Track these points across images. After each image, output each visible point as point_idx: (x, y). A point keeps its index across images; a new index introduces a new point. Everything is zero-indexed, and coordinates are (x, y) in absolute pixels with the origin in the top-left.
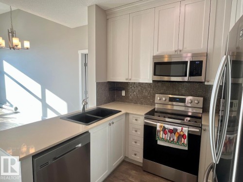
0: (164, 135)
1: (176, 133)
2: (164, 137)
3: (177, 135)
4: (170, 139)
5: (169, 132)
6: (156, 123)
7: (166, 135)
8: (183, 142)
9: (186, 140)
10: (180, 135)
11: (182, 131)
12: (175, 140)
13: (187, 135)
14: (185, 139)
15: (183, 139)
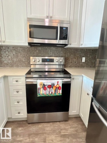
0: (44, 91)
1: (54, 87)
2: (44, 93)
3: (54, 88)
4: (49, 93)
5: (48, 87)
6: (36, 81)
7: (46, 91)
8: (59, 93)
9: (61, 91)
10: (56, 88)
11: (58, 84)
12: (53, 93)
13: (61, 86)
14: (60, 89)
15: (59, 90)
